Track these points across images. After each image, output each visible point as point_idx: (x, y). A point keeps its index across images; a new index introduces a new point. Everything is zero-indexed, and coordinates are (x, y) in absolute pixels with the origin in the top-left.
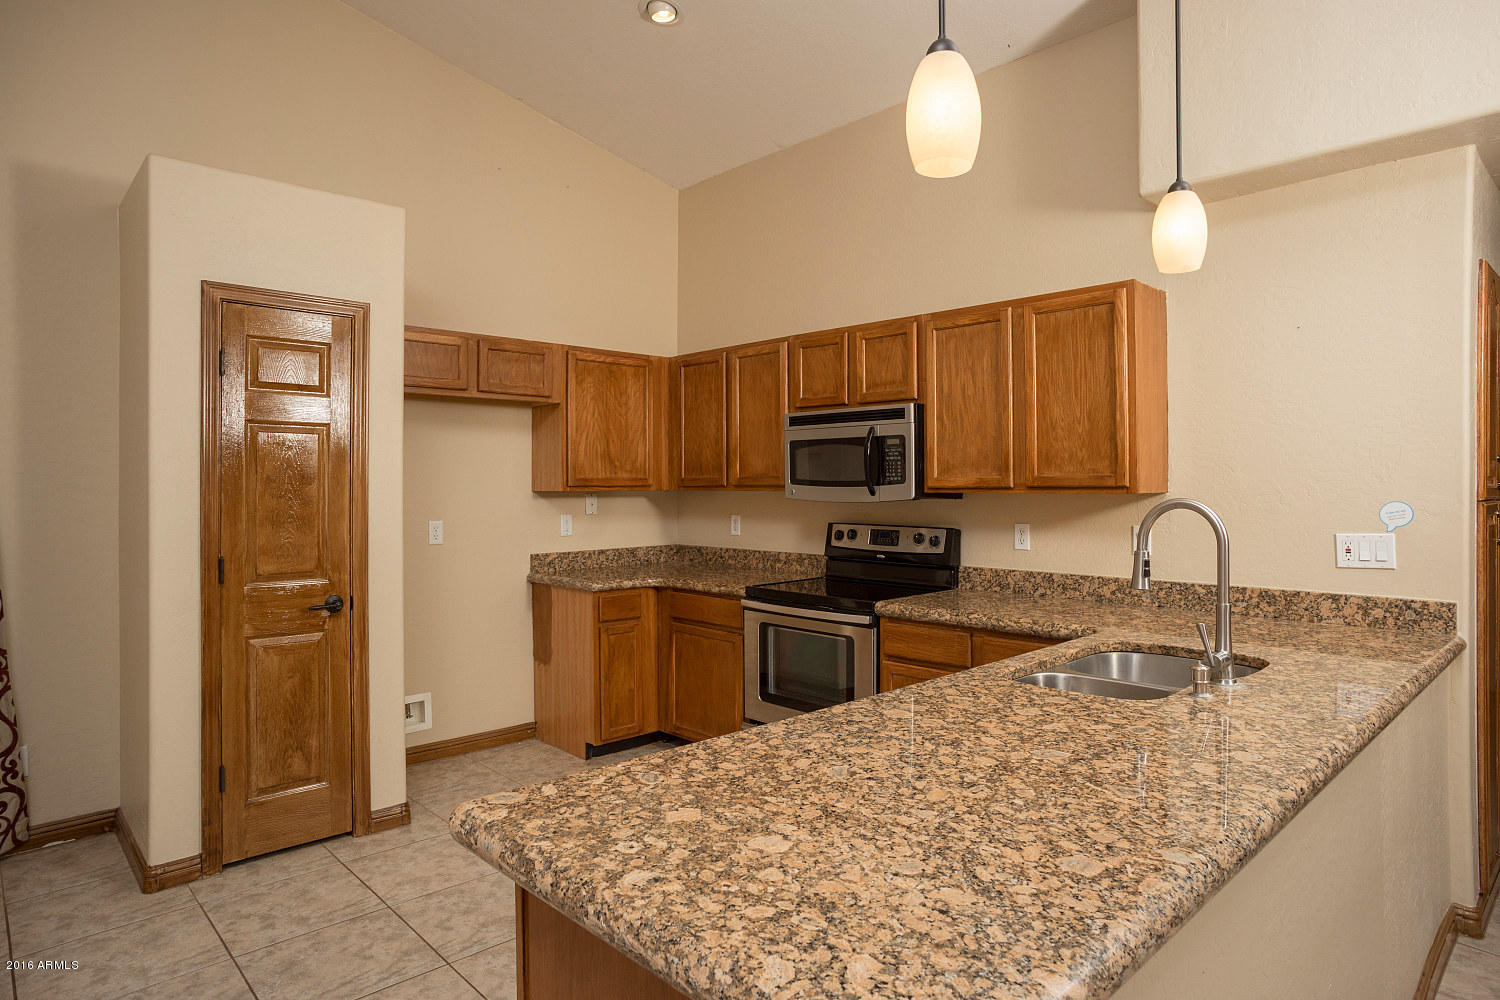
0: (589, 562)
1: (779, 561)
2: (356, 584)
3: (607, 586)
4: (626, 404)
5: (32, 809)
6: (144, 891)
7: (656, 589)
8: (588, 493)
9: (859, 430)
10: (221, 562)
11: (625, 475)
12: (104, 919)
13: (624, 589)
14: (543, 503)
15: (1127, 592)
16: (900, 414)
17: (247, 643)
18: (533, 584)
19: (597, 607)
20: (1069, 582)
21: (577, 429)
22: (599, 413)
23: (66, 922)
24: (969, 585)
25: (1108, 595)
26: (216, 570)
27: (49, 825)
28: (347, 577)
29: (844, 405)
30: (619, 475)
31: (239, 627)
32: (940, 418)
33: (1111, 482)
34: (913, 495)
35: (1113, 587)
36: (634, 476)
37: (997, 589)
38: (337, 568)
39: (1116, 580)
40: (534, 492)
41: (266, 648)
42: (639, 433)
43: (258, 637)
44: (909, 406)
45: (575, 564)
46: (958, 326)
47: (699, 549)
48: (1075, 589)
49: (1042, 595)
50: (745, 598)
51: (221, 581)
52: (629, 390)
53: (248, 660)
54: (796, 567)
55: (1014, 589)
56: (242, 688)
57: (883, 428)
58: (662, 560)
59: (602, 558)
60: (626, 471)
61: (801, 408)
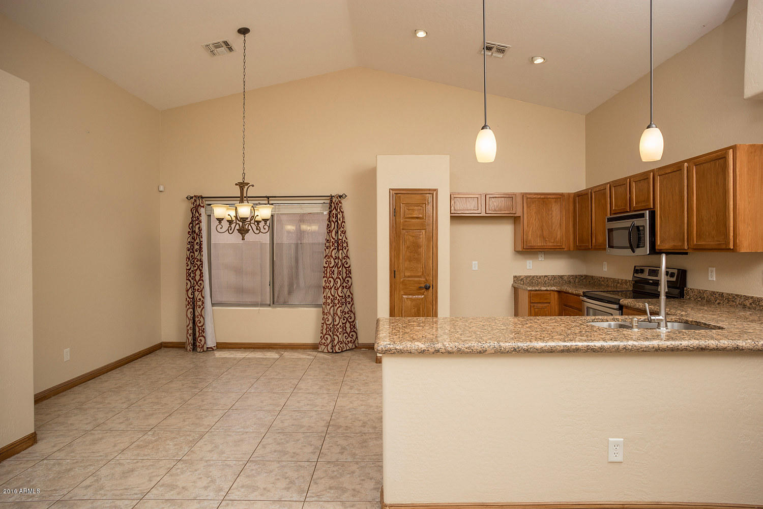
0: (540, 280)
1: (619, 283)
2: (434, 280)
3: (534, 289)
4: (551, 214)
5: (359, 338)
6: (376, 363)
7: (559, 292)
8: (540, 251)
9: (627, 223)
10: (395, 271)
11: (551, 244)
12: (365, 366)
13: (542, 291)
14: (519, 257)
15: (757, 304)
16: (642, 216)
17: (402, 297)
18: (514, 287)
19: (530, 297)
20: (730, 297)
21: (527, 226)
22: (538, 219)
23: (359, 364)
24: (688, 297)
25: (748, 305)
26: (393, 274)
27: (363, 344)
28: (431, 278)
29: (627, 212)
30: (548, 244)
31: (400, 291)
32: (661, 217)
33: (724, 247)
34: (648, 253)
35: (751, 301)
36: (555, 244)
37: (700, 299)
38: (428, 275)
39: (752, 297)
40: (515, 251)
41: (407, 298)
42: (558, 226)
43: (405, 295)
44: (646, 212)
45: (531, 280)
46: (666, 174)
47: (592, 277)
48: (733, 301)
49: (719, 304)
50: (582, 296)
51: (395, 277)
52: (553, 208)
53: (402, 301)
54: (624, 286)
55: (707, 300)
56: (400, 310)
57: (638, 222)
58: (577, 281)
59: (546, 279)
60: (552, 243)
61: (615, 214)
